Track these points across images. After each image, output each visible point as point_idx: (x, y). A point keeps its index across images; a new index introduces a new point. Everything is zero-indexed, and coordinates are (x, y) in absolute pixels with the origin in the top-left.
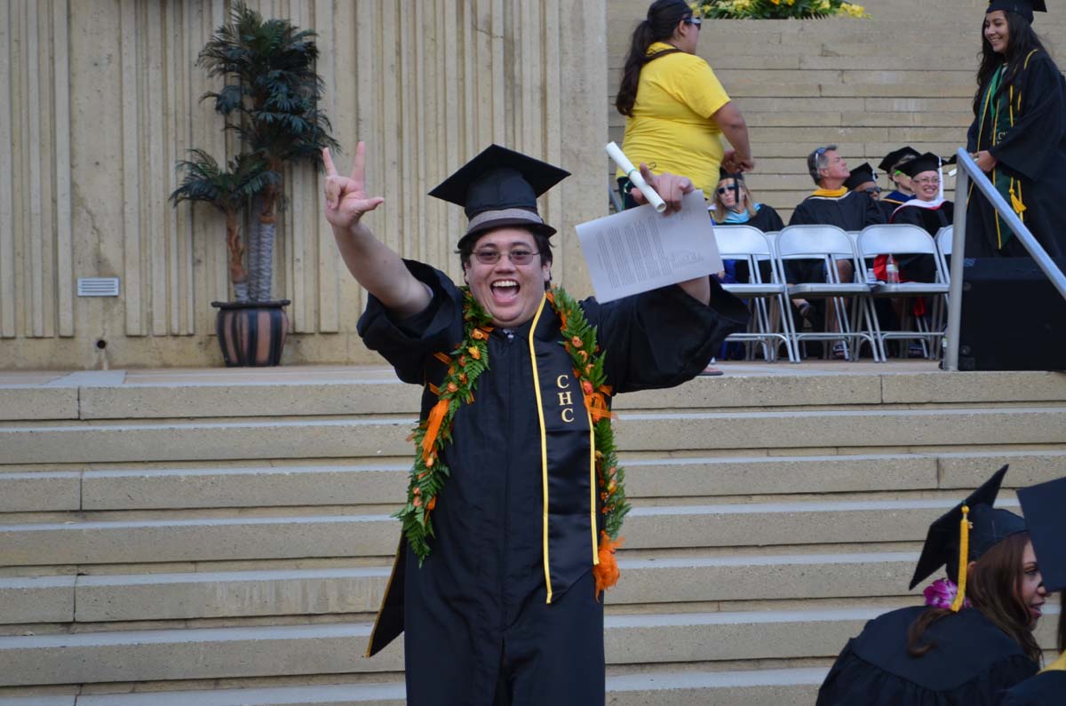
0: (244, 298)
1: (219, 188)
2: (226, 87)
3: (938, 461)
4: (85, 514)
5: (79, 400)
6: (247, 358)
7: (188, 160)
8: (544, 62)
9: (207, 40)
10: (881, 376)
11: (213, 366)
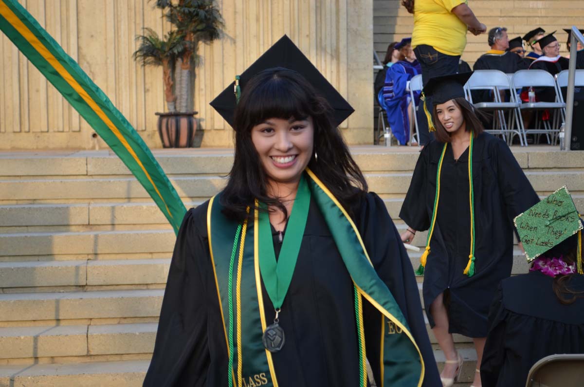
0: (172, 111)
1: (158, 49)
4: (91, 226)
5: (87, 164)
6: (175, 144)
7: (142, 35)
10: (528, 153)
11: (156, 148)
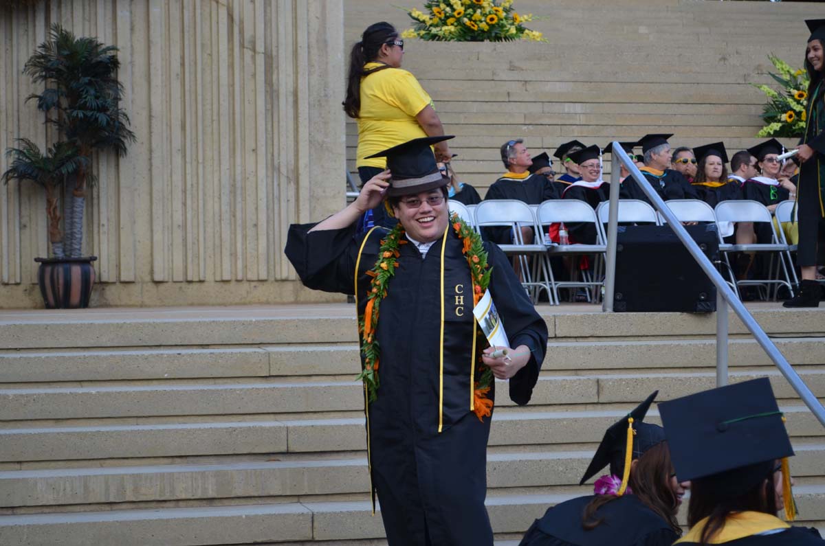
0: (60, 255)
1: (40, 169)
2: (47, 90)
3: (598, 381)
6: (63, 302)
7: (16, 147)
8: (296, 73)
9: (31, 54)
10: (554, 316)
11: (35, 308)
